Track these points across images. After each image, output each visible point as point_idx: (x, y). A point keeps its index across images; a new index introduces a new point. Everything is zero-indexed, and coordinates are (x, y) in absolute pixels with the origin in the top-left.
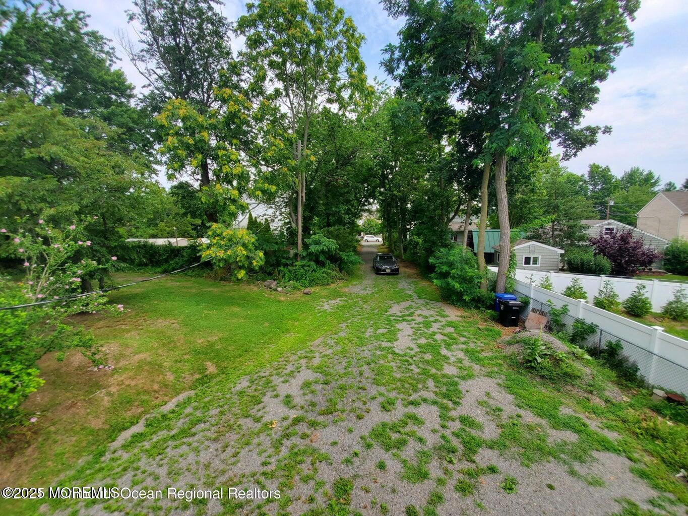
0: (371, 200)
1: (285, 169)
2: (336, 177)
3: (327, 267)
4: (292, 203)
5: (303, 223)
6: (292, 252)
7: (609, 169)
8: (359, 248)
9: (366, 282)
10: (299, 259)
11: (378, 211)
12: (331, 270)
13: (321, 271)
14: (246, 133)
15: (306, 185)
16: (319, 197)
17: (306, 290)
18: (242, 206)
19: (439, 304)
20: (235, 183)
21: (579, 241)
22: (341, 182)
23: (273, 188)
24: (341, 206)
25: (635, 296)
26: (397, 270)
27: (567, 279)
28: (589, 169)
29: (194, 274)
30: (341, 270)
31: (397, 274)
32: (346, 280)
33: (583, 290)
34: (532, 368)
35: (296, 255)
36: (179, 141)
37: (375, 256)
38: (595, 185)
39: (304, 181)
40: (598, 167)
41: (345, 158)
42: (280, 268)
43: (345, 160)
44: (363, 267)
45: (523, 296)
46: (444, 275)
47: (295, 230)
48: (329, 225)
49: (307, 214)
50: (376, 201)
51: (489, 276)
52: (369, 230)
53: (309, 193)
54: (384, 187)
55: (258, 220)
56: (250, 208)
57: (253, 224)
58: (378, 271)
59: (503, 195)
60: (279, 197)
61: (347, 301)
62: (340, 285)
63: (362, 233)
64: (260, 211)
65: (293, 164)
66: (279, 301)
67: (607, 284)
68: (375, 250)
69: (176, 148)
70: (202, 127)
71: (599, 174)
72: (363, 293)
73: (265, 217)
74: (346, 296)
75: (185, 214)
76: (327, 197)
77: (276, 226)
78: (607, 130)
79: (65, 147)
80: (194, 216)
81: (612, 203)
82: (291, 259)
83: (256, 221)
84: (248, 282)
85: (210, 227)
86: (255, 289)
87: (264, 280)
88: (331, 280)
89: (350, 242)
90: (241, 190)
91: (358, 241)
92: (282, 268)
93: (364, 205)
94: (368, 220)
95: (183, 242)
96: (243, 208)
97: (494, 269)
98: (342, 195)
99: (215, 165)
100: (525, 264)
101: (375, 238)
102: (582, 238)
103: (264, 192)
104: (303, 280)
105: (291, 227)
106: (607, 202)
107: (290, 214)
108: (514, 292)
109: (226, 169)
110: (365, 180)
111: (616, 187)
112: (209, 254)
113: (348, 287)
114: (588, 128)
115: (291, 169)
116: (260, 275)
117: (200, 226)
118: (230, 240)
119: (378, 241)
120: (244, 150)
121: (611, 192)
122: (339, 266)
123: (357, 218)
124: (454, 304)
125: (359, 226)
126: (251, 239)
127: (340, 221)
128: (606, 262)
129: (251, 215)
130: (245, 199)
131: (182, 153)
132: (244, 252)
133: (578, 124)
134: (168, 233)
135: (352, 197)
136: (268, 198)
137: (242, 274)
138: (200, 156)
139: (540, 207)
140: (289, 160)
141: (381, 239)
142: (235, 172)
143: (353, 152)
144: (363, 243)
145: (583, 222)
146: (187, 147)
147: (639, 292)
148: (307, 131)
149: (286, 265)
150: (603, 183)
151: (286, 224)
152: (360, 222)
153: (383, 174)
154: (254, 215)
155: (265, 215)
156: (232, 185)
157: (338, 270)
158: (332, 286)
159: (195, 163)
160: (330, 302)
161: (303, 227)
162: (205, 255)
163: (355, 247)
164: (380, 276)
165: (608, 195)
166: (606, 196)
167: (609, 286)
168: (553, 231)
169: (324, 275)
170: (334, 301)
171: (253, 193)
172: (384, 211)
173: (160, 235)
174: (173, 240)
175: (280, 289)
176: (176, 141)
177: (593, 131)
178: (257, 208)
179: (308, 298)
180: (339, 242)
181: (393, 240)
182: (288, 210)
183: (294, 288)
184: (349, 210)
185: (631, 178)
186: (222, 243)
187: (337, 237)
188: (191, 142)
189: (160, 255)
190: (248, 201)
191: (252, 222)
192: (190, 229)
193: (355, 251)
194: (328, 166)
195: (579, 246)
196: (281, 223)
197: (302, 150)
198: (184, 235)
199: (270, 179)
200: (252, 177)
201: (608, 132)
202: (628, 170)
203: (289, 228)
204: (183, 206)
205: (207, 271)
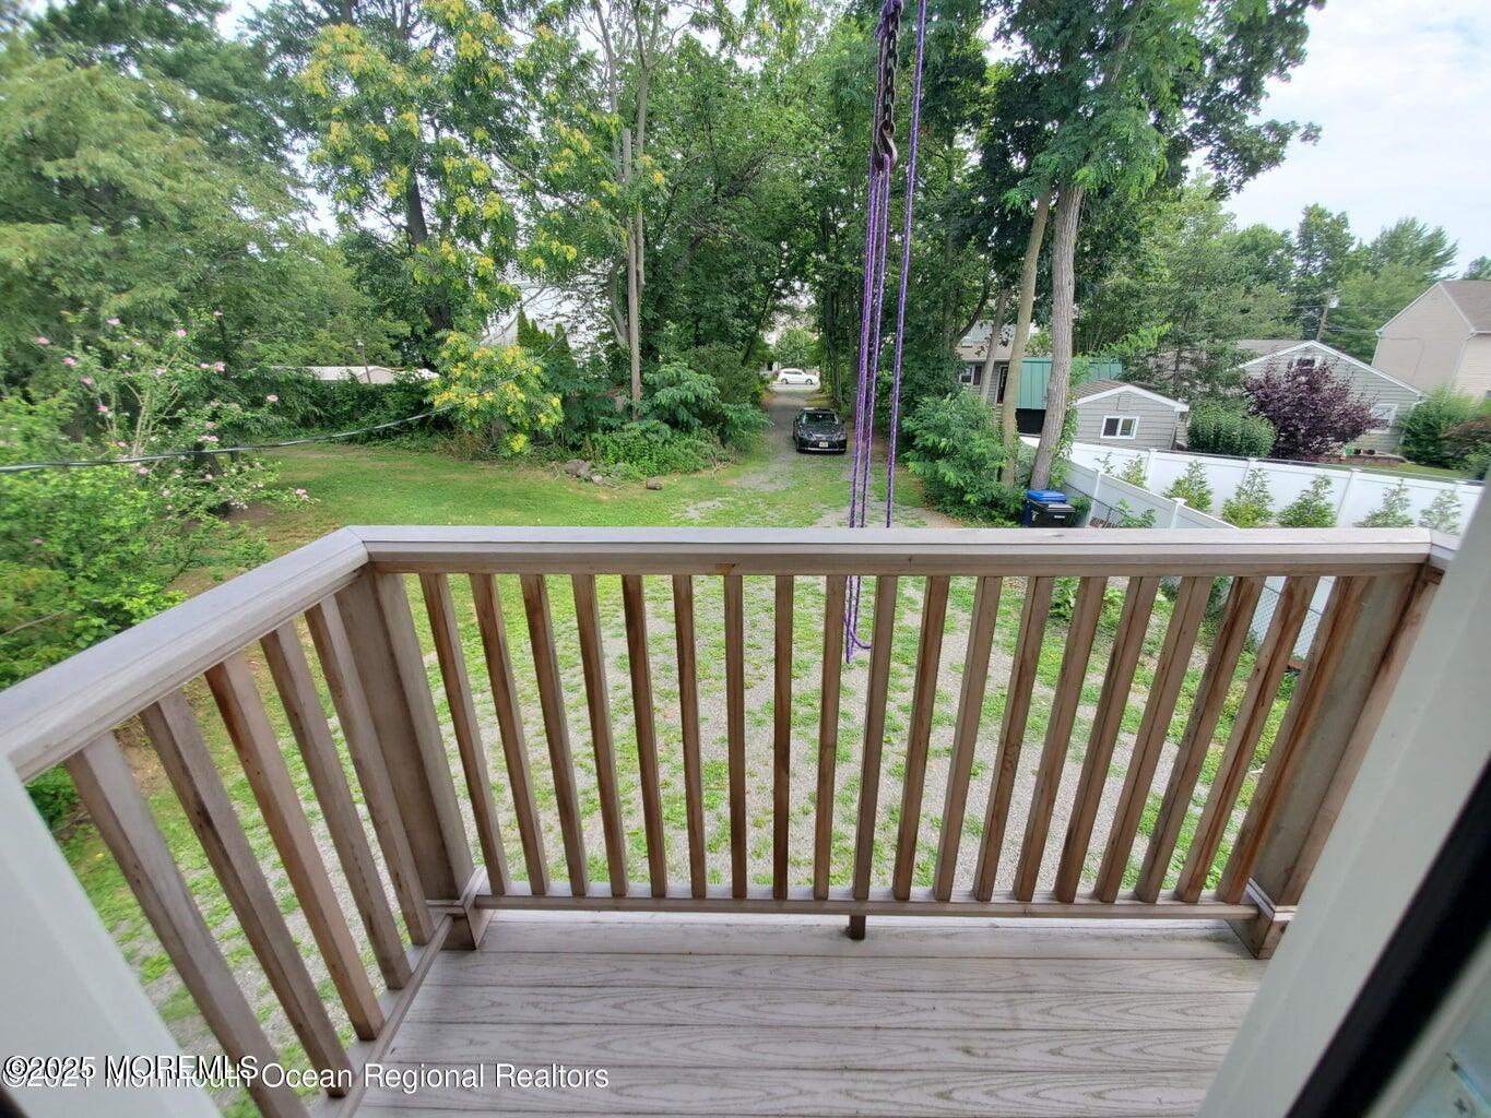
0: (797, 285)
1: (595, 203)
2: (713, 226)
3: (695, 433)
4: (616, 287)
5: (641, 335)
6: (621, 401)
7: (1346, 221)
8: (765, 398)
9: (775, 467)
10: (635, 417)
11: (810, 310)
12: (703, 441)
13: (683, 443)
14: (499, 109)
15: (647, 244)
16: (675, 275)
17: (653, 481)
18: (503, 295)
19: (917, 512)
20: (485, 239)
21: (1228, 386)
22: (724, 239)
23: (572, 253)
24: (725, 296)
25: (1306, 501)
26: (843, 444)
27: (1179, 465)
28: (1302, 218)
29: (414, 444)
30: (723, 442)
31: (843, 453)
32: (735, 462)
33: (1207, 488)
34: (1060, 616)
35: (630, 408)
36: (355, 132)
37: (797, 414)
38: (1309, 258)
39: (641, 234)
40: (1322, 214)
41: (733, 177)
42: (595, 435)
43: (735, 183)
44: (772, 438)
45: (1080, 496)
46: (933, 454)
47: (625, 351)
48: (698, 342)
49: (650, 314)
50: (807, 286)
51: (1022, 455)
52: (791, 356)
53: (654, 264)
54: (826, 251)
55: (541, 328)
56: (525, 298)
57: (529, 336)
58: (802, 447)
59: (1066, 279)
60: (585, 272)
61: (734, 504)
62: (723, 472)
63: (775, 366)
64: (546, 306)
65: (613, 191)
66: (598, 502)
67: (1255, 476)
68: (801, 403)
69: (350, 151)
70: (402, 100)
71: (1322, 232)
72: (769, 489)
73: (557, 320)
74: (733, 494)
75: (380, 311)
76: (695, 277)
77: (583, 340)
78: (1311, 134)
79: (121, 153)
80: (402, 313)
81: (1334, 304)
82: (620, 417)
83: (535, 329)
84: (532, 462)
85: (442, 341)
86: (547, 477)
87: (563, 460)
88: (702, 462)
89: (745, 380)
90: (501, 255)
91: (763, 381)
92: (598, 435)
93: (779, 296)
94: (789, 332)
95: (382, 376)
96: (506, 300)
97: (1031, 441)
98: (727, 269)
99: (436, 191)
100: (1105, 434)
101: (804, 377)
102: (1233, 381)
103: (550, 258)
104: (645, 461)
105: (616, 345)
106: (1323, 301)
107: (611, 313)
108: (1064, 487)
109: (464, 205)
110: (784, 233)
111: (1353, 265)
112: (449, 400)
113: (738, 476)
114: (1273, 126)
115: (610, 204)
116: (556, 450)
117: (406, 339)
118: (489, 369)
119: (809, 382)
120: (499, 153)
121: (1340, 278)
122: (721, 433)
123: (763, 328)
124: (946, 512)
125: (767, 346)
126: (533, 367)
127: (723, 334)
128: (1265, 431)
129: (522, 316)
130: (511, 278)
131: (364, 161)
132: (521, 396)
133: (1257, 111)
134: (340, 355)
135: (751, 276)
136: (561, 273)
137: (520, 442)
138: (404, 172)
139: (1161, 307)
140: (604, 183)
141: (816, 379)
142: (487, 213)
143: (753, 163)
144: (776, 386)
145: (1243, 345)
146: (375, 148)
147: (1317, 494)
148: (646, 105)
149: (608, 429)
150: (1330, 254)
151: (603, 337)
152: (772, 338)
153: (824, 221)
154: (530, 315)
155: (557, 314)
156: (479, 244)
157: (717, 439)
158: (705, 474)
159: (393, 189)
160: (700, 505)
161: (642, 345)
162: (441, 401)
163: (756, 395)
164: (807, 457)
165: (1333, 285)
166: (1327, 285)
167: (1258, 480)
168: (1177, 363)
169: (689, 450)
170: (709, 504)
171: (529, 262)
172: (824, 312)
173: (321, 359)
174: (359, 371)
175: (597, 478)
176: (348, 135)
177: (1282, 133)
178: (538, 299)
179: (655, 495)
180: (721, 380)
181: (842, 379)
182: (606, 304)
183: (627, 476)
184: (743, 306)
185: (1394, 246)
186: (474, 375)
187: (716, 370)
188: (381, 136)
189: (335, 403)
190: (518, 281)
191: (527, 331)
192: (386, 346)
193: (756, 401)
194: (694, 197)
195: (1225, 399)
196: (592, 336)
197: (634, 156)
198: (376, 358)
199: (566, 229)
200: (521, 219)
201: (1312, 138)
202: (1391, 225)
203: (610, 346)
204: (374, 292)
205: (440, 440)
